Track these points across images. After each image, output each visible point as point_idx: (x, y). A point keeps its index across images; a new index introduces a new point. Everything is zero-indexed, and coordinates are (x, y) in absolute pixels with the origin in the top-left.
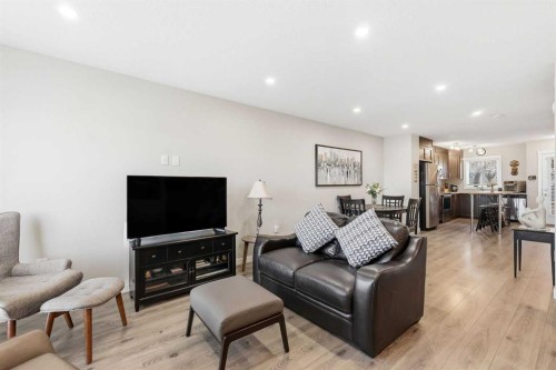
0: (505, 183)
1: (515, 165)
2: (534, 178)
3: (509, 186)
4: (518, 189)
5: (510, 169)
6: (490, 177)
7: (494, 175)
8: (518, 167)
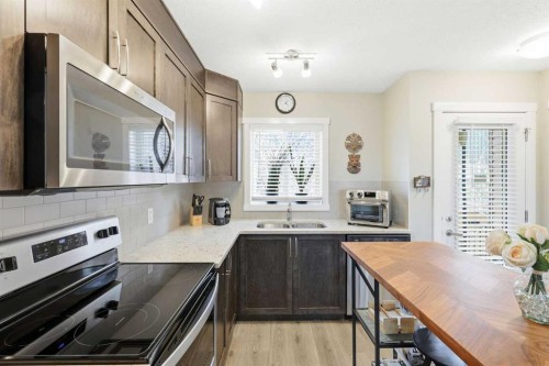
2: (427, 182)
5: (345, 156)
8: (360, 153)
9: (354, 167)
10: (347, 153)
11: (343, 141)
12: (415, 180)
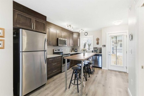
0: (94, 48)
1: (98, 40)
2: (105, 46)
3: (95, 49)
4: (98, 51)
5: (96, 42)
6: (89, 45)
7: (91, 44)
8: (99, 41)
9: (98, 44)
10: (97, 41)
11: (96, 39)
12: (103, 45)
